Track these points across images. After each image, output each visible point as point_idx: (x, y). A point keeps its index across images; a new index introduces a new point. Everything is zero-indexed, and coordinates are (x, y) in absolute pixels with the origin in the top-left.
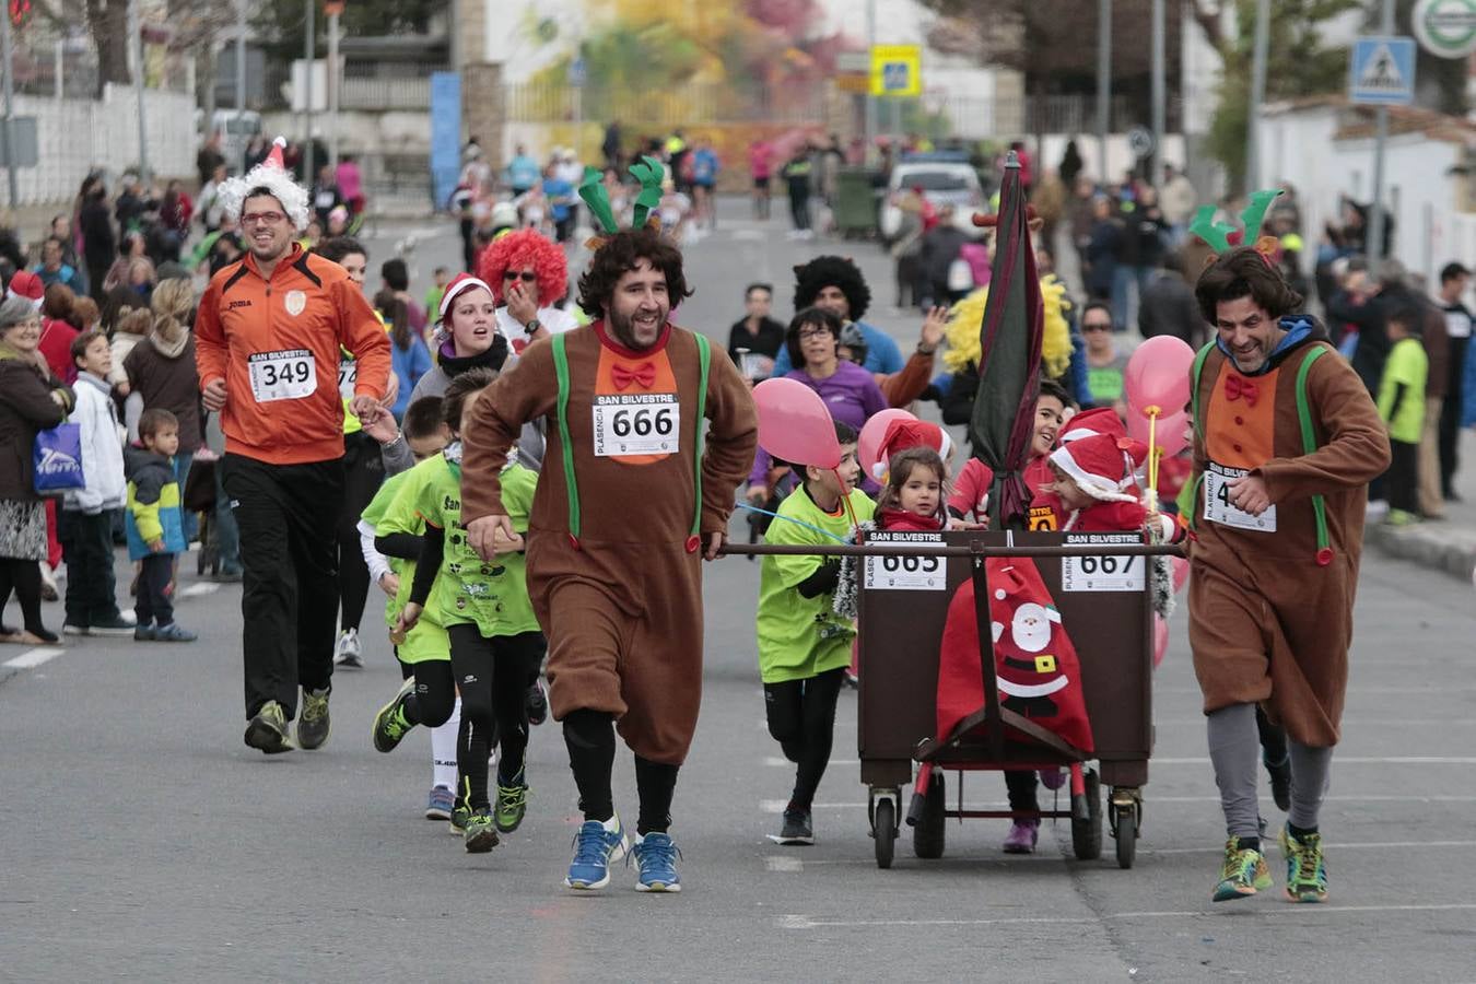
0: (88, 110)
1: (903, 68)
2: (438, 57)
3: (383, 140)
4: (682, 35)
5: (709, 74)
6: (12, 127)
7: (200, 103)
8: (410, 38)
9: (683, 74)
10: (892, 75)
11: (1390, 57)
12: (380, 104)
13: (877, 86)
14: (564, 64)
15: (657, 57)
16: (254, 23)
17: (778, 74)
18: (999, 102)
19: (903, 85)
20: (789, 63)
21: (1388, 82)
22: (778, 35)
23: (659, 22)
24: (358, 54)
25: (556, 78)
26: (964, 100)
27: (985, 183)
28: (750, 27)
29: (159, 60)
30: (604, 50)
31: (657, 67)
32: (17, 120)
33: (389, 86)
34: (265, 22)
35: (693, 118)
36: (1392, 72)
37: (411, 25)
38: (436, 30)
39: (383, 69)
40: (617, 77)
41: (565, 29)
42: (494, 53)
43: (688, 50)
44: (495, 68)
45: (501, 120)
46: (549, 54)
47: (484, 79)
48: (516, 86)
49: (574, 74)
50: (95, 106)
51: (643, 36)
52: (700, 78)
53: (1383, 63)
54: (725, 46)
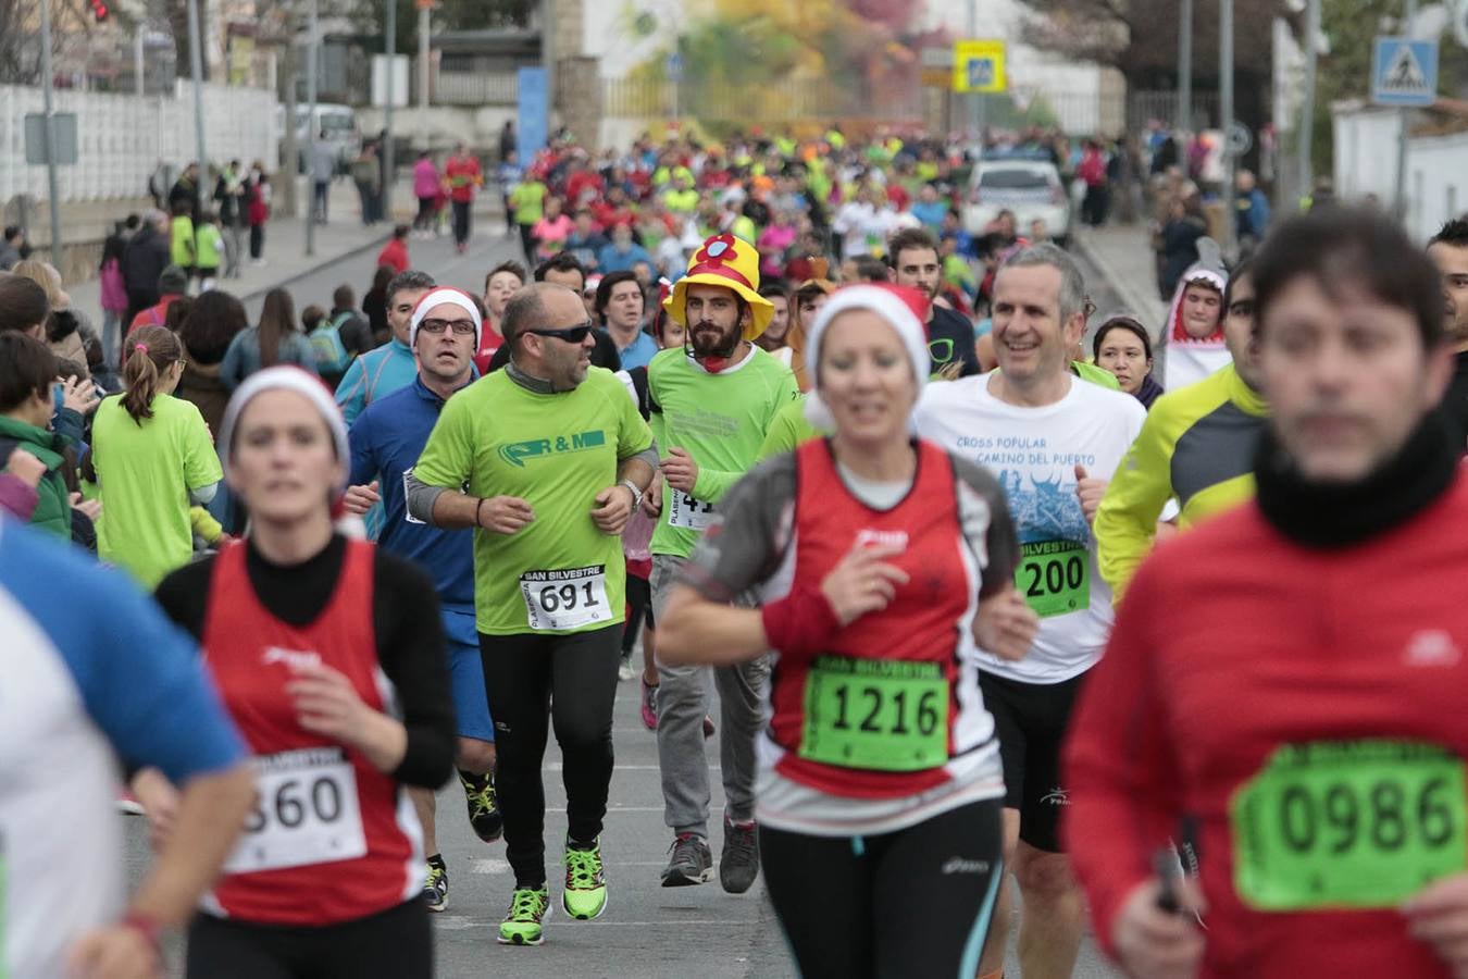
0: (156, 105)
1: (987, 64)
2: (530, 51)
3: (479, 136)
4: (782, 29)
5: (809, 69)
6: (52, 124)
7: (282, 97)
8: (511, 31)
9: (783, 69)
10: (977, 71)
11: (1413, 58)
12: (476, 98)
13: (961, 82)
14: (661, 58)
15: (757, 52)
16: (353, 16)
17: (879, 70)
18: (1103, 97)
19: (986, 81)
20: (890, 58)
21: (1410, 82)
22: (879, 29)
23: (759, 15)
24: (453, 48)
25: (652, 73)
26: (1069, 96)
27: (1066, 180)
28: (851, 20)
29: (244, 54)
30: (704, 44)
31: (755, 61)
32: (57, 116)
33: (485, 80)
34: (363, 15)
35: (793, 113)
36: (1415, 72)
37: (512, 19)
38: (535, 23)
39: (480, 62)
40: (717, 71)
41: (663, 22)
42: (591, 47)
43: (789, 44)
44: (591, 61)
45: (598, 114)
46: (645, 49)
47: (581, 72)
48: (613, 80)
49: (671, 69)
50: (163, 102)
51: (743, 30)
52: (801, 73)
53: (1405, 64)
54: (827, 41)
